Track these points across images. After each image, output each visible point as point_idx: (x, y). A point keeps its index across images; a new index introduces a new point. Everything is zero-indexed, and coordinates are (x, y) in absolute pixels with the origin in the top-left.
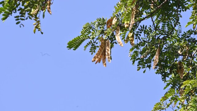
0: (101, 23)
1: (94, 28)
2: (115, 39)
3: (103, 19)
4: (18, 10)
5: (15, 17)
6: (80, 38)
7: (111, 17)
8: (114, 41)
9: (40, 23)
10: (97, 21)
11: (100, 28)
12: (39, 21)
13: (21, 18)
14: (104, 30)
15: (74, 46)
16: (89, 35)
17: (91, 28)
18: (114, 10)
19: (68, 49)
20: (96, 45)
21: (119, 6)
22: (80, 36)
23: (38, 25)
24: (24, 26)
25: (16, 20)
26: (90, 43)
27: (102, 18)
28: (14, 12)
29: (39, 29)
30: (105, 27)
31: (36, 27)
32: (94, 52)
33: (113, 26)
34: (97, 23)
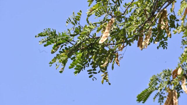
0: (167, 74)
1: (160, 80)
2: (181, 89)
3: (169, 70)
4: (91, 64)
5: (88, 71)
6: (148, 91)
7: (177, 68)
8: (180, 91)
9: (107, 74)
10: (163, 72)
11: (167, 79)
12: (107, 73)
13: (93, 71)
14: (170, 80)
15: (143, 99)
16: (156, 87)
17: (157, 79)
18: (179, 61)
19: (138, 103)
20: (164, 95)
21: (183, 56)
22: (148, 88)
23: (106, 76)
24: (96, 79)
25: (89, 74)
26: (158, 94)
27: (167, 70)
28: (87, 66)
29: (107, 80)
30: (171, 78)
31: (104, 78)
32: (163, 102)
33: (178, 76)
34: (163, 75)
